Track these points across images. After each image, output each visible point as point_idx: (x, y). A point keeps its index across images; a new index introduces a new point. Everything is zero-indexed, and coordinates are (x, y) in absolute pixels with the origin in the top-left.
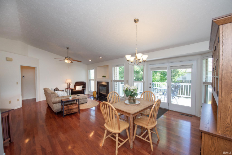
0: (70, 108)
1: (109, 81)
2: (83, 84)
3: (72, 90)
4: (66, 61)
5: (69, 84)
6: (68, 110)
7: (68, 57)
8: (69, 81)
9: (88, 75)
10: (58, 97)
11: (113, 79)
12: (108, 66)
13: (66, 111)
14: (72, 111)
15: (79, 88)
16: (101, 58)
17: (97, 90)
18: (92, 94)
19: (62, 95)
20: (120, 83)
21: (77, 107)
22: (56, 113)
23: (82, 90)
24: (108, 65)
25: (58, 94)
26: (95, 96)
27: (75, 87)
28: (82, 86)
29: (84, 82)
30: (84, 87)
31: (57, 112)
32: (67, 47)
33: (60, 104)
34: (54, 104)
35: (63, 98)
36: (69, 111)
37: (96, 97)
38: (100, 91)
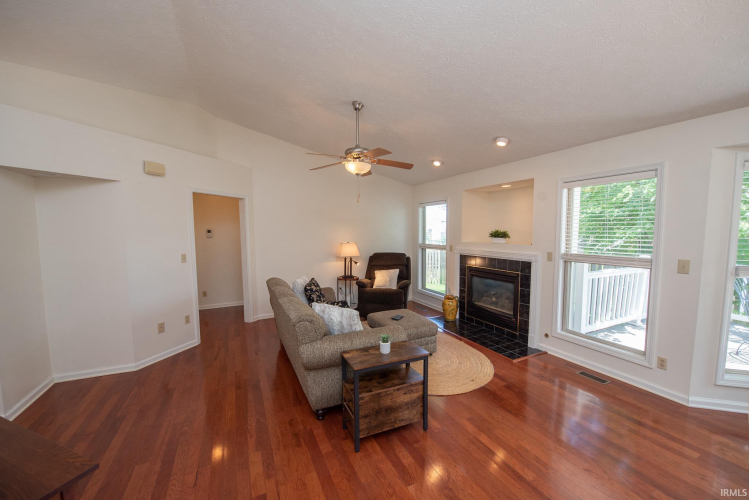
0: (387, 402)
1: (532, 259)
2: (400, 263)
3: (361, 285)
4: (352, 167)
5: (348, 260)
6: (378, 412)
7: (357, 147)
8: (350, 250)
9: (415, 225)
10: (327, 333)
11: (563, 250)
12: (528, 184)
13: (366, 416)
14: (392, 417)
15: (384, 279)
16: (501, 144)
17: (461, 291)
18: (439, 308)
19: (342, 327)
20: (586, 266)
21: (415, 395)
22: (318, 411)
23: (399, 288)
24: (532, 181)
25: (326, 317)
26: (450, 318)
27: (370, 276)
28: (396, 272)
29: (404, 255)
30: (405, 276)
31: (323, 410)
32: (354, 103)
33: (336, 375)
34: (312, 374)
35: (347, 346)
36: (381, 418)
37: (454, 322)
38: (475, 296)
